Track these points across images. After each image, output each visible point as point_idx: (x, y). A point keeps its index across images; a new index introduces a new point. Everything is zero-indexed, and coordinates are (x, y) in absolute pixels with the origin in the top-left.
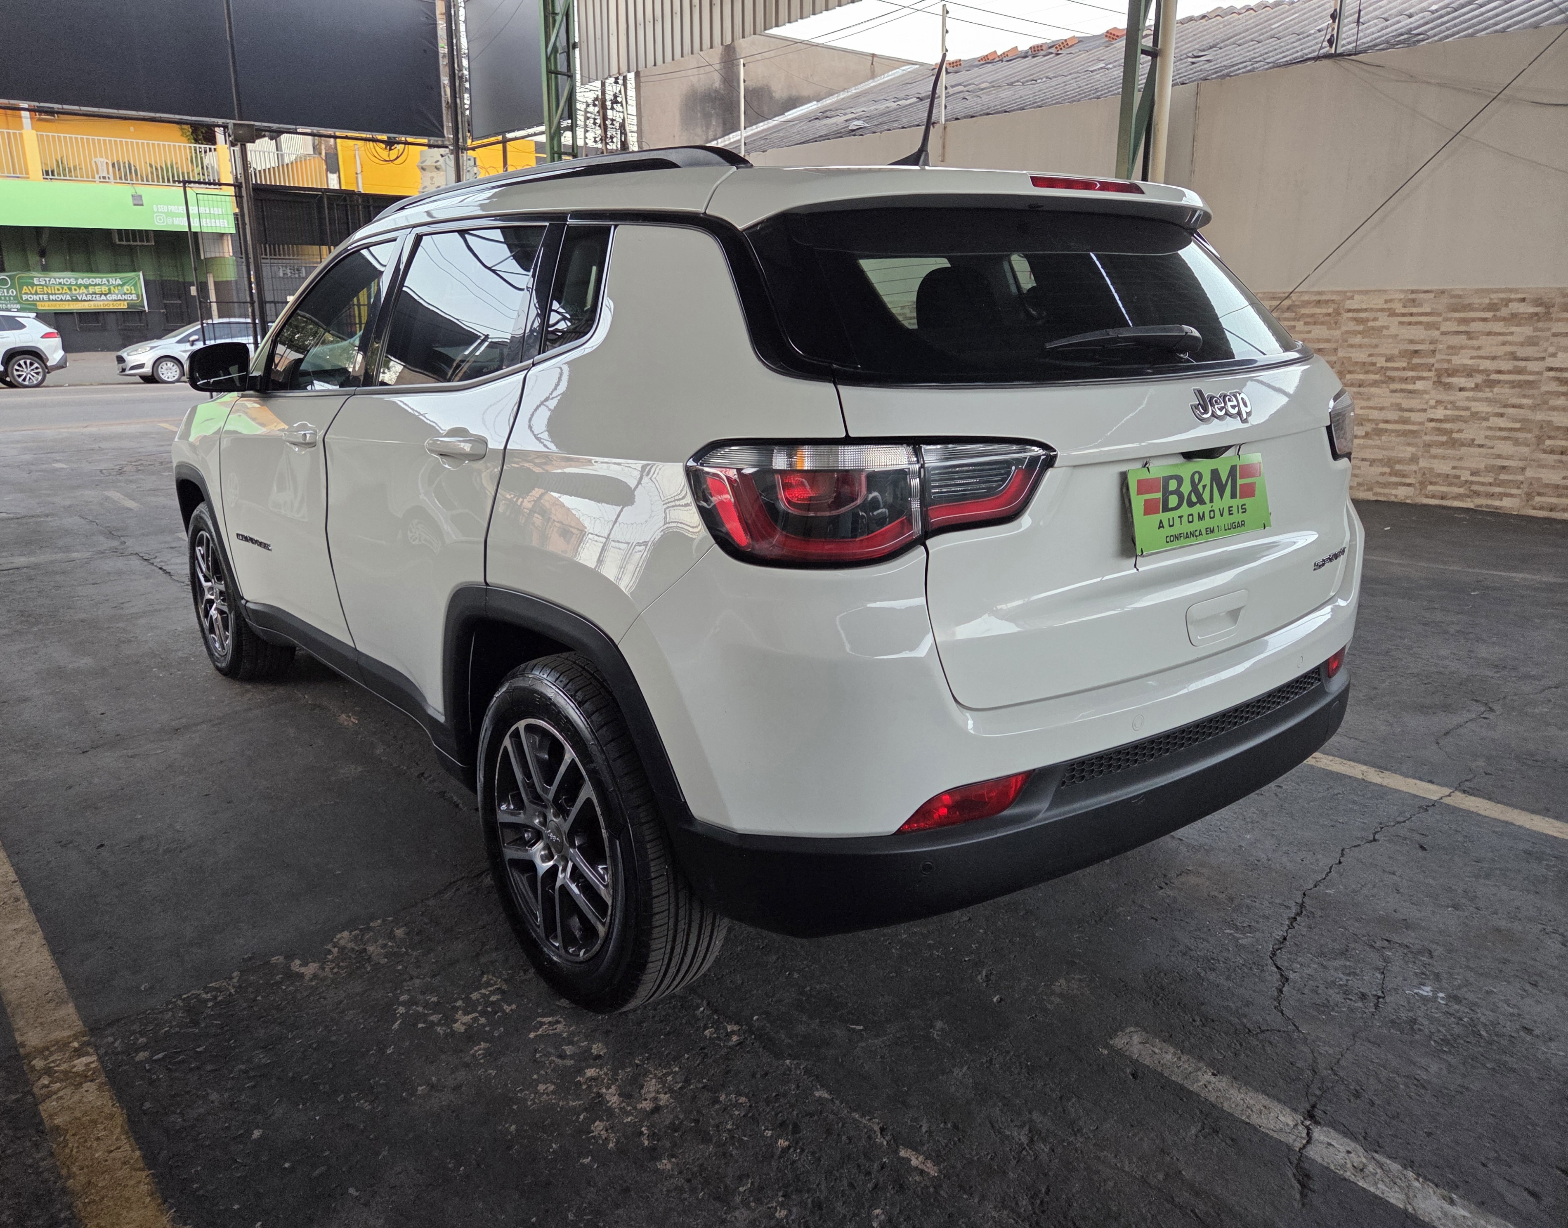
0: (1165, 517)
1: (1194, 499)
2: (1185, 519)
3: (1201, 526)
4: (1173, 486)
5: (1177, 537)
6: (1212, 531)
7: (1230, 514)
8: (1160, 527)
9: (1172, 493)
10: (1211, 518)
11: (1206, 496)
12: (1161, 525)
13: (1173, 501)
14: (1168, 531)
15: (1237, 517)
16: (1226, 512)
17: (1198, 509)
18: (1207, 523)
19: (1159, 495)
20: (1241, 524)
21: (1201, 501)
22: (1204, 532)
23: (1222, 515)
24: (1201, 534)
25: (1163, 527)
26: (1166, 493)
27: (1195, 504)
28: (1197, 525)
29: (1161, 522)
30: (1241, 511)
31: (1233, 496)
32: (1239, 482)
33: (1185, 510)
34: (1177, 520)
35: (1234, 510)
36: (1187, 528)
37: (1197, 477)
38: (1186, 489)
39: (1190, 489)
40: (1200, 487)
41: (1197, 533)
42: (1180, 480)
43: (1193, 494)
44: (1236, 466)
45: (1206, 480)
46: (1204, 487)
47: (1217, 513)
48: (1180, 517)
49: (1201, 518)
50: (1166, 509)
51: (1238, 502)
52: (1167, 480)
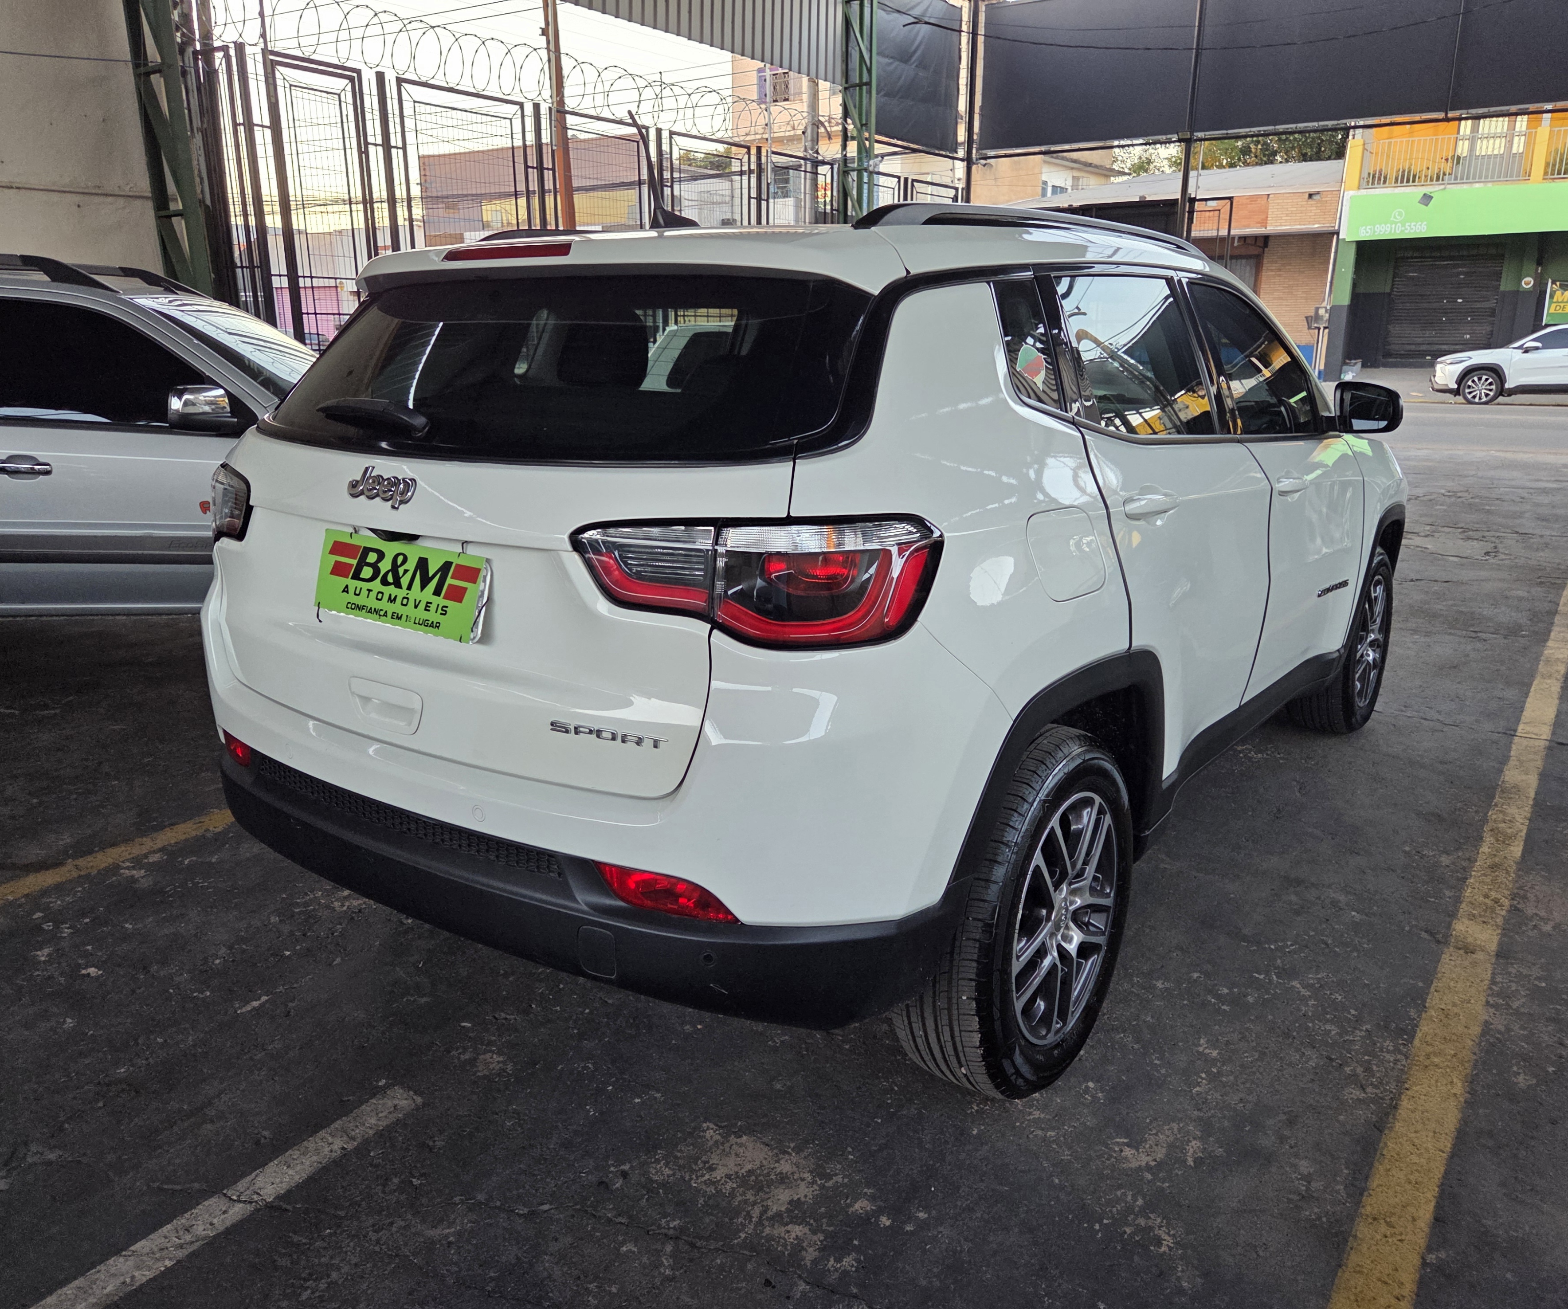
0: (353, 584)
1: (390, 579)
2: (373, 595)
3: (391, 608)
4: (372, 558)
5: (360, 608)
6: (399, 618)
7: (426, 610)
8: (344, 591)
9: (369, 565)
10: (402, 604)
11: (405, 581)
12: (346, 590)
13: (367, 572)
14: (351, 597)
15: (433, 616)
16: (422, 606)
17: (391, 590)
18: (397, 607)
19: (354, 562)
20: (437, 626)
21: (398, 584)
22: (389, 615)
23: (416, 607)
24: (385, 615)
25: (347, 592)
26: (362, 563)
27: (389, 584)
28: (384, 605)
29: (347, 586)
30: (440, 611)
31: (437, 592)
32: (449, 581)
33: (376, 585)
34: (364, 593)
35: (433, 608)
36: (372, 603)
37: (400, 559)
38: (385, 566)
39: (390, 568)
40: (401, 571)
41: (382, 613)
42: (381, 555)
43: (390, 574)
44: (451, 563)
45: (411, 565)
46: (406, 571)
47: (411, 603)
48: (370, 591)
49: (392, 600)
50: (356, 576)
51: (440, 601)
52: (367, 550)
